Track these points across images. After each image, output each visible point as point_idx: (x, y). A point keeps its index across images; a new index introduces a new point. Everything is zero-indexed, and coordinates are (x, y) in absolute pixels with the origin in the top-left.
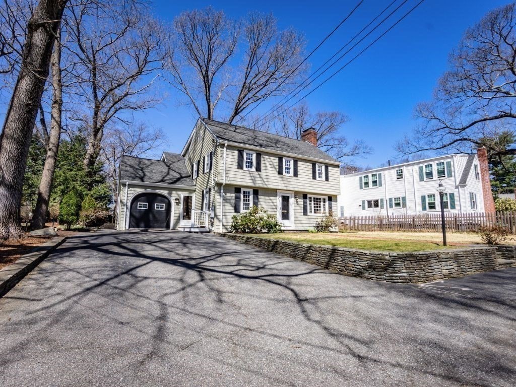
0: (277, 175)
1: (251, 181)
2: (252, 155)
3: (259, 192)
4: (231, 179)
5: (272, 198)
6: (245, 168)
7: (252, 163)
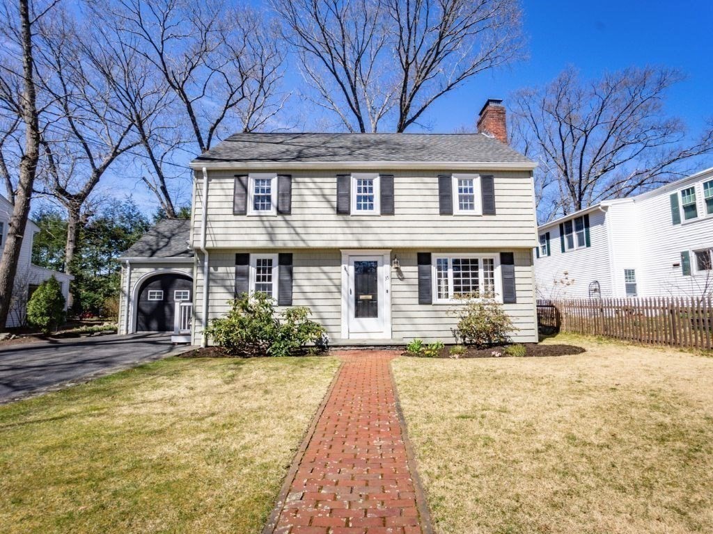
0: (334, 217)
1: (266, 237)
2: (269, 181)
3: (294, 257)
4: (218, 237)
5: (326, 269)
6: (251, 210)
7: (269, 198)
